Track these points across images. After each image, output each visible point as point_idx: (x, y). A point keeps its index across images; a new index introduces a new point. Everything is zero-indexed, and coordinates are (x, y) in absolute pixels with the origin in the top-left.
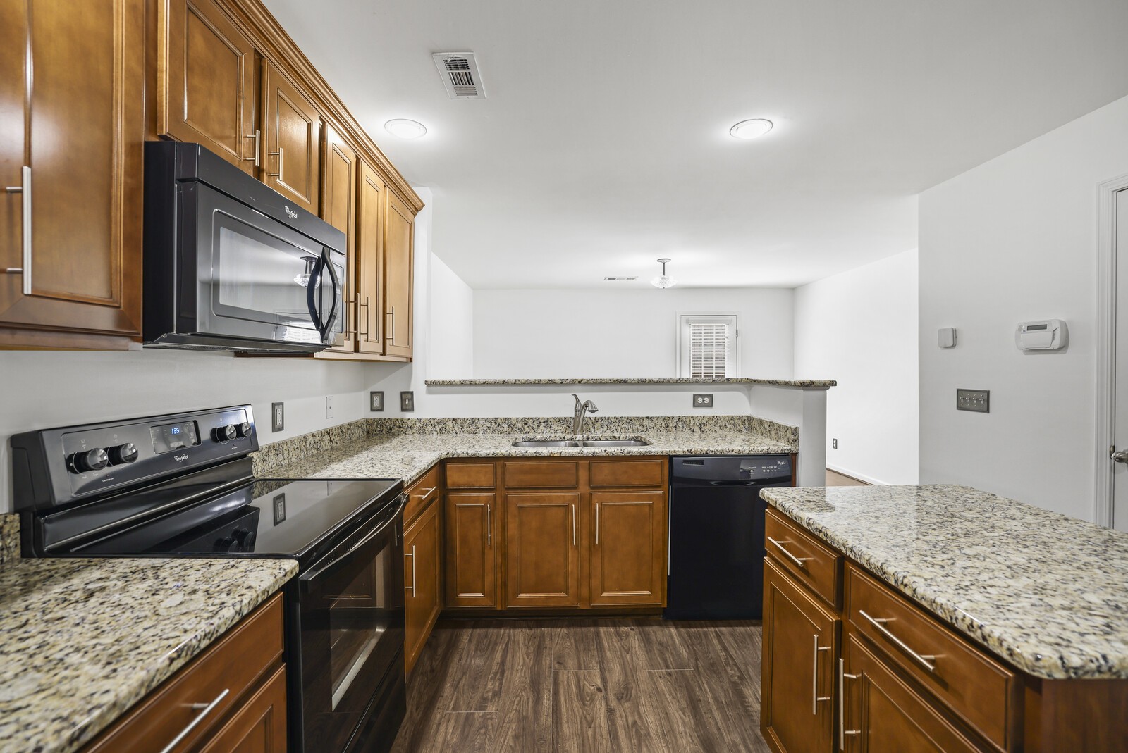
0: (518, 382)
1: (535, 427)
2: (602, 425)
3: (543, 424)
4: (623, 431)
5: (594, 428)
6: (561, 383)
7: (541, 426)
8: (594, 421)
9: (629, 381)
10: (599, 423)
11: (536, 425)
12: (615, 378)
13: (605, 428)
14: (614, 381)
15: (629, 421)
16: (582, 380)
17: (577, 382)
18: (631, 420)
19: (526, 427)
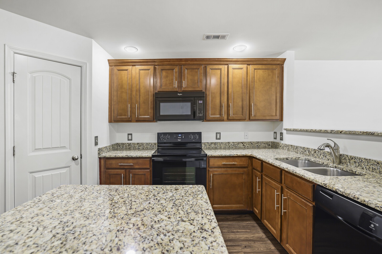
0: (312, 131)
1: (319, 155)
2: (355, 162)
3: (322, 154)
4: (371, 170)
5: (350, 163)
6: (331, 132)
7: (322, 155)
8: (350, 158)
9: (376, 134)
10: (353, 160)
11: (319, 154)
12: (365, 131)
13: (357, 165)
14: (363, 133)
15: (376, 163)
16: (342, 131)
17: (339, 132)
18: (378, 163)
19: (315, 154)
